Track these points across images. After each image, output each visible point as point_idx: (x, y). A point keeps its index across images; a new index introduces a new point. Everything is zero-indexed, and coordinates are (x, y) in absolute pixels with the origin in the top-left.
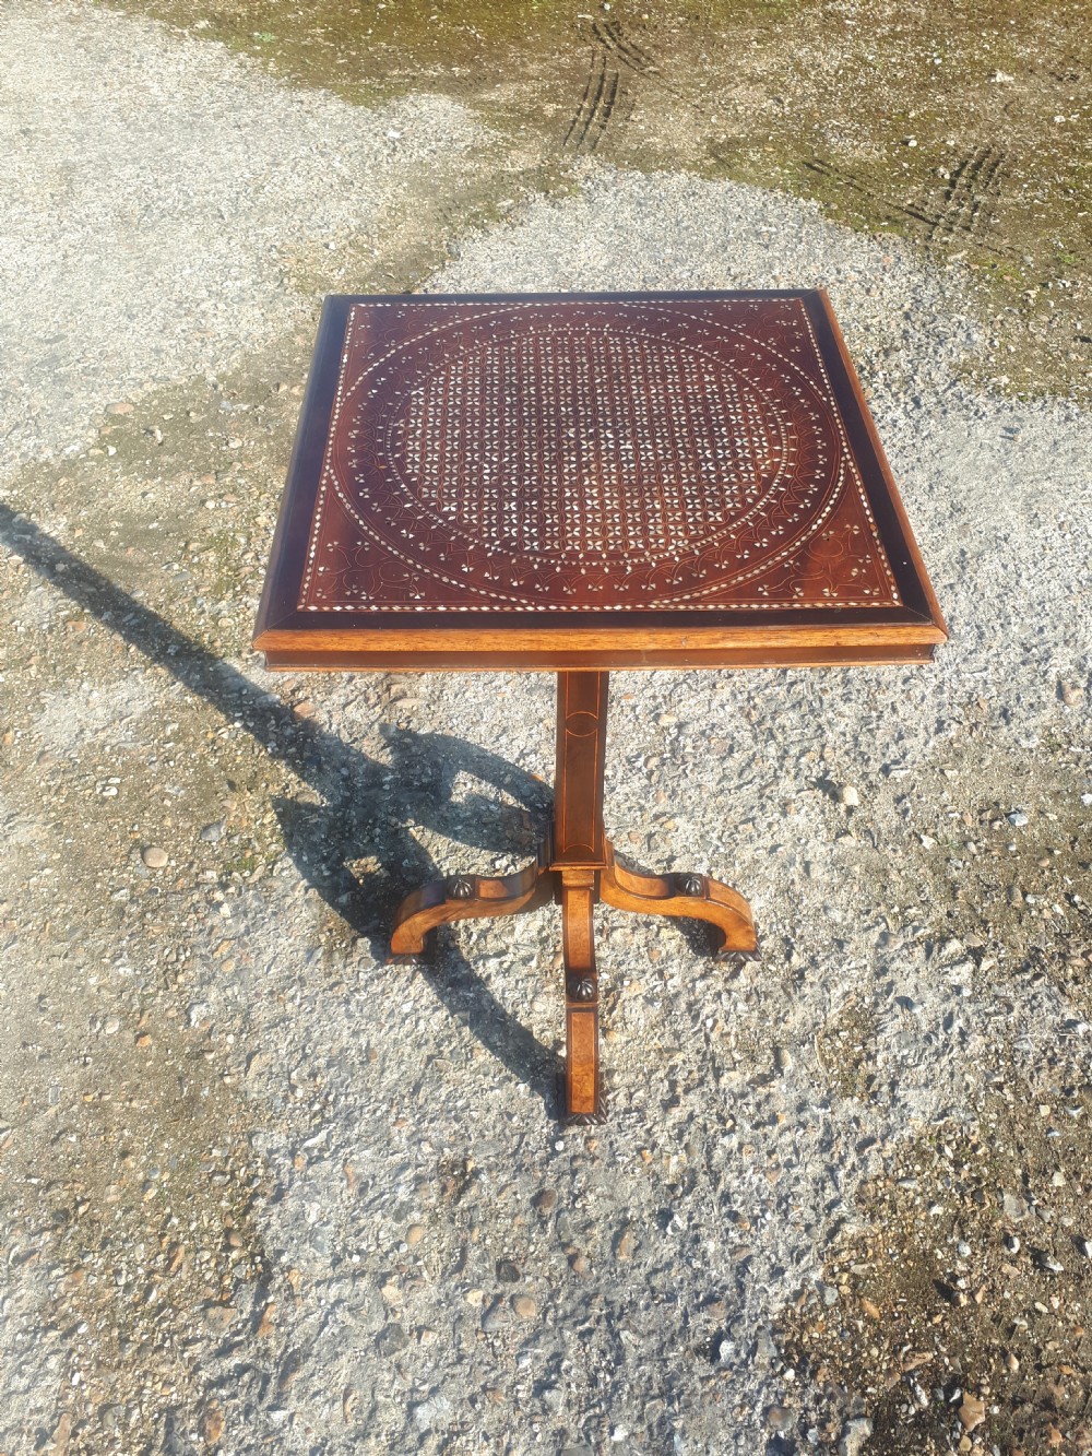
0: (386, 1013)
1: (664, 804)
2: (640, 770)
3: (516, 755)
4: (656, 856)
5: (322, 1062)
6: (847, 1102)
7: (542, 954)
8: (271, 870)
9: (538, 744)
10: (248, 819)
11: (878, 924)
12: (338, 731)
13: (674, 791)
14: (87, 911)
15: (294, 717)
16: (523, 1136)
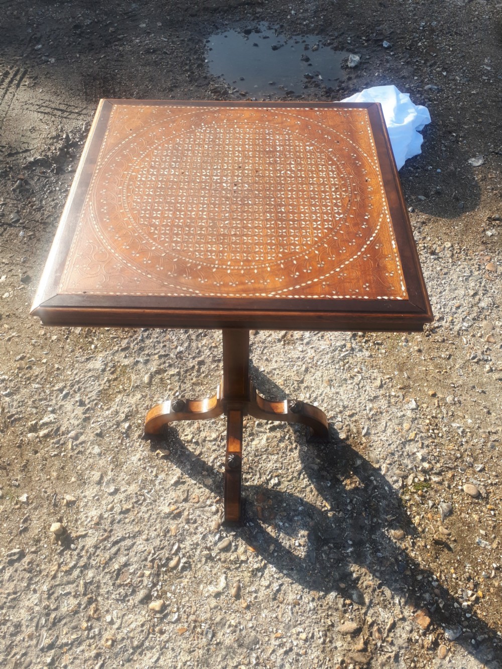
0: (325, 401)
1: (173, 525)
2: (184, 556)
3: (266, 571)
4: (185, 487)
5: (349, 382)
6: (126, 363)
7: (253, 428)
8: (403, 482)
9: (252, 583)
10: (428, 519)
11: (77, 445)
12: (393, 598)
13: (165, 536)
14: (492, 458)
15: (429, 614)
16: (262, 353)
